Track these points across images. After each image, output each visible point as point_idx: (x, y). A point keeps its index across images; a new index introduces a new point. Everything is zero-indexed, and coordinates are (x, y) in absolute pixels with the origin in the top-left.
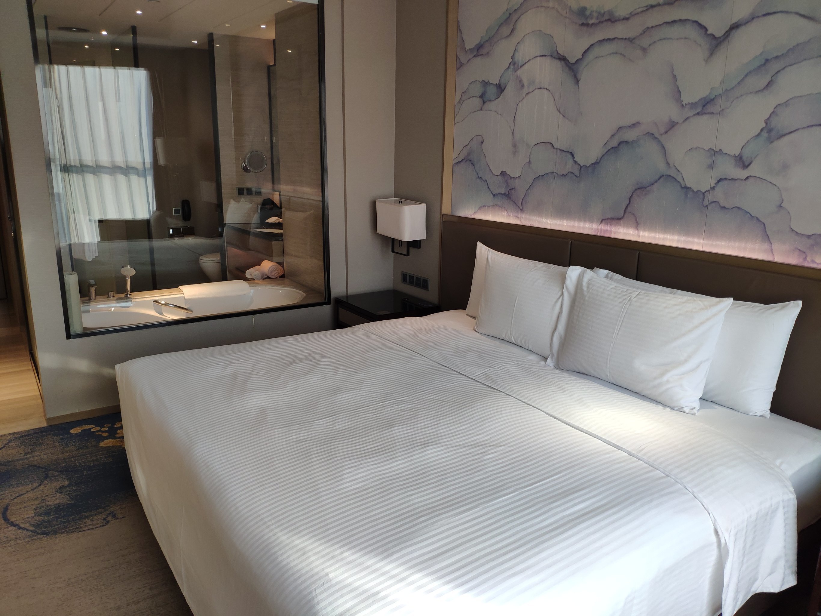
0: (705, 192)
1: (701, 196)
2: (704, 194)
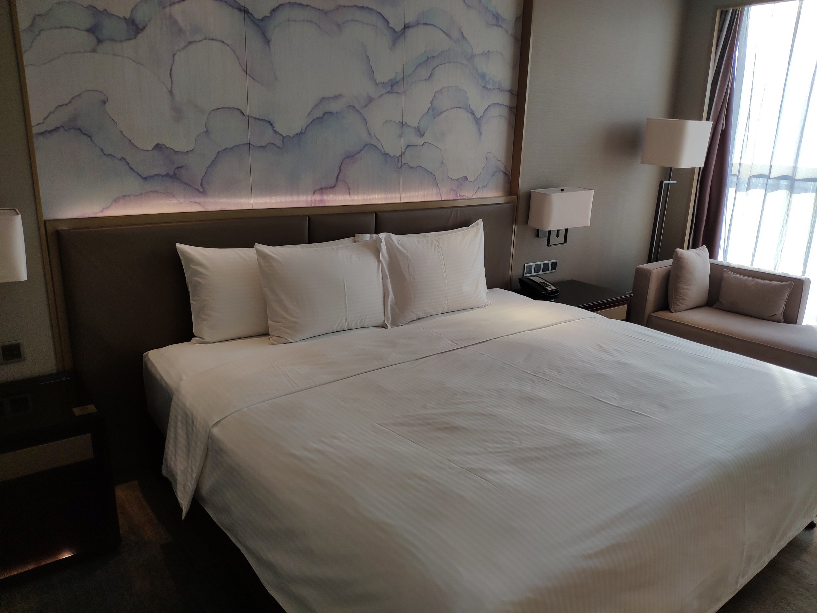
0: (399, 156)
1: (397, 160)
2: (398, 158)
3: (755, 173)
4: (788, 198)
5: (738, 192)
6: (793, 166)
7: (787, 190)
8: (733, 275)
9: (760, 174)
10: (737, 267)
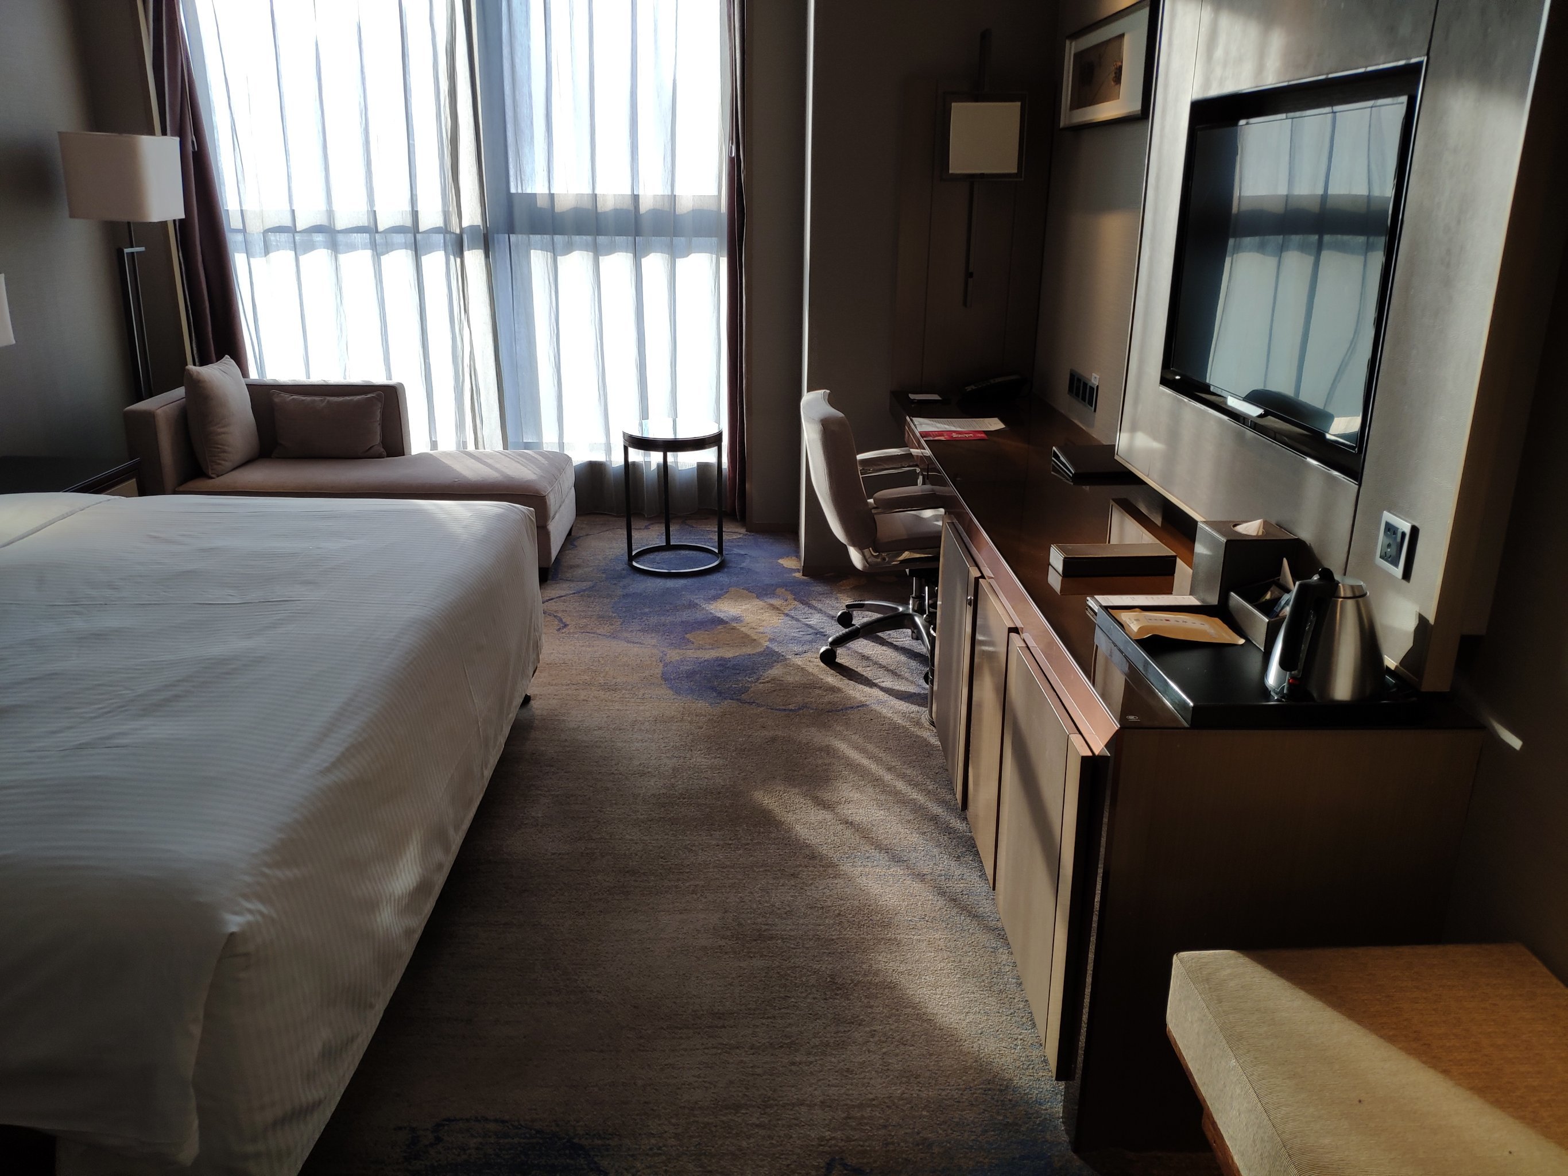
3: (269, 225)
4: (333, 262)
5: (252, 260)
6: (325, 209)
7: (328, 249)
8: (289, 397)
9: (278, 225)
10: (290, 383)
